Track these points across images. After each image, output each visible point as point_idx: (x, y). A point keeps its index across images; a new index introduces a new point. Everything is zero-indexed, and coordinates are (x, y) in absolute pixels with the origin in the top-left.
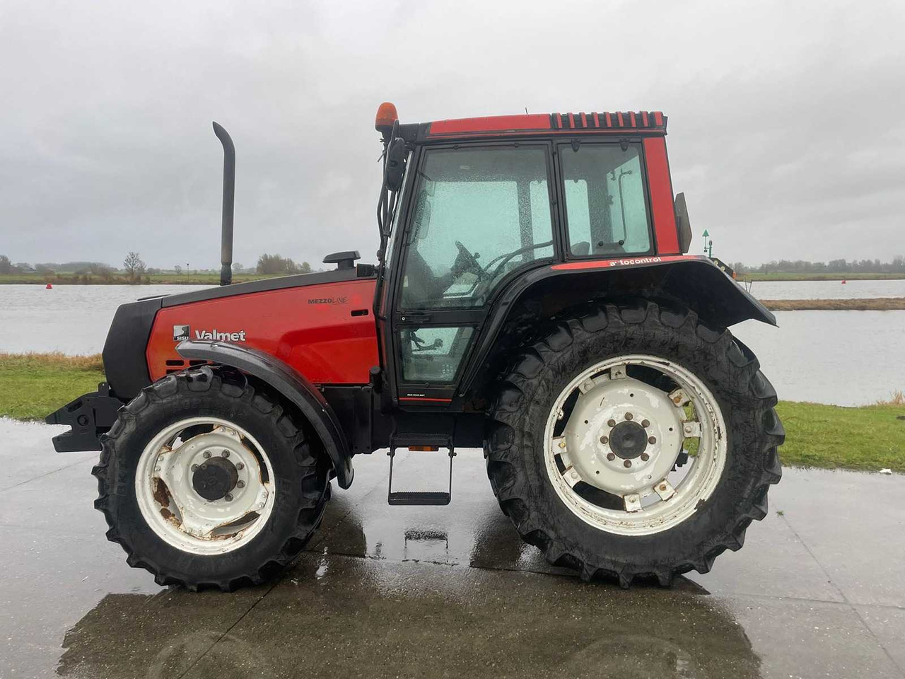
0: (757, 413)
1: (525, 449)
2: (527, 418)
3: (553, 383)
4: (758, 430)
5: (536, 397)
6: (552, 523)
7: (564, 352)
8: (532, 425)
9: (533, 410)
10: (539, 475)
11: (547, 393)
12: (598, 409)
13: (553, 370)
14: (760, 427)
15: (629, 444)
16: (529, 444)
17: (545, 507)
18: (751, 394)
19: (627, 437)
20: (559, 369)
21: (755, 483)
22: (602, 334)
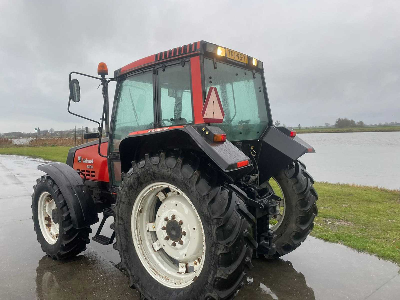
0: (212, 227)
1: (120, 225)
2: (120, 210)
3: (129, 193)
4: (214, 239)
5: (122, 200)
6: (129, 266)
7: (131, 177)
8: (122, 214)
9: (122, 206)
10: (127, 240)
11: (127, 199)
12: (163, 211)
13: (127, 186)
14: (215, 237)
15: (174, 233)
16: (122, 223)
17: (127, 257)
18: (209, 215)
19: (174, 229)
20: (129, 186)
21: (214, 274)
22: (143, 169)
